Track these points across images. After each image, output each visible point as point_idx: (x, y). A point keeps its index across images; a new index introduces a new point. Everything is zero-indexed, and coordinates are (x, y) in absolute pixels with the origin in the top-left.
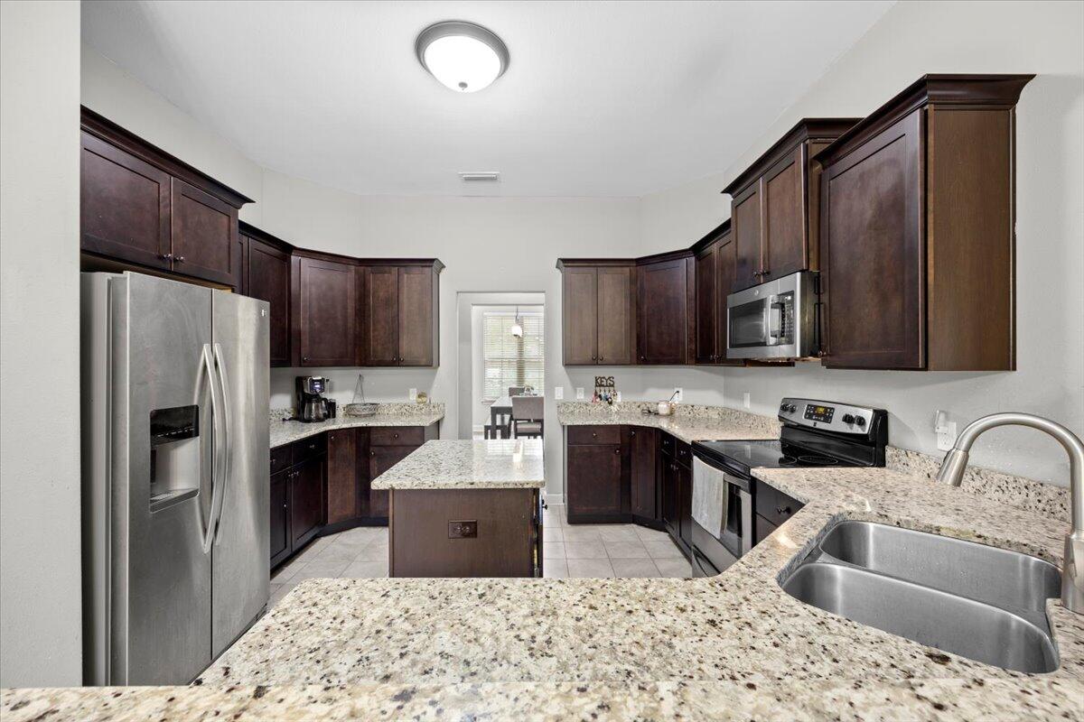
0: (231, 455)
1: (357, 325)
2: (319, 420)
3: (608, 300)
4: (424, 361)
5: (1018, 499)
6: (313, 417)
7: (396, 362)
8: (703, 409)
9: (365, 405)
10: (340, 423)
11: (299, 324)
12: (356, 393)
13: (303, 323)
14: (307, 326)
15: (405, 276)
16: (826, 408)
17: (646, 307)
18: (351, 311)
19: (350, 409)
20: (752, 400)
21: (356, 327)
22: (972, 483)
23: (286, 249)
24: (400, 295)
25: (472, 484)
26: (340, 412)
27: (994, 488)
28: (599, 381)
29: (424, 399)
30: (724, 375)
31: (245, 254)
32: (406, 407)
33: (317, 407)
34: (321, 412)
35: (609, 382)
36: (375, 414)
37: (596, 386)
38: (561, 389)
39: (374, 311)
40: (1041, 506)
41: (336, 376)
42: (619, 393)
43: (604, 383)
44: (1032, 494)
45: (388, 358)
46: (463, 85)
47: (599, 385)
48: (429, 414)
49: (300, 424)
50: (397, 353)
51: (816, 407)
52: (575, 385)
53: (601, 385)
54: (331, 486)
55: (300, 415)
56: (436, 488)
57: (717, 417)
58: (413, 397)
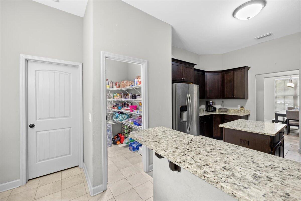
0: (192, 115)
1: (222, 88)
2: (211, 111)
4: (242, 97)
6: (210, 110)
7: (233, 97)
9: (224, 109)
10: (217, 113)
11: (207, 89)
12: (221, 105)
13: (208, 88)
14: (209, 89)
15: (236, 73)
18: (220, 84)
19: (220, 110)
21: (221, 88)
23: (204, 72)
24: (234, 78)
26: (217, 110)
29: (243, 108)
31: (195, 75)
32: (237, 110)
33: (211, 108)
34: (212, 110)
36: (227, 111)
39: (226, 84)
41: (216, 101)
45: (230, 96)
46: (248, 18)
48: (245, 113)
49: (207, 112)
50: (233, 95)
54: (214, 128)
55: (207, 110)
58: (239, 108)
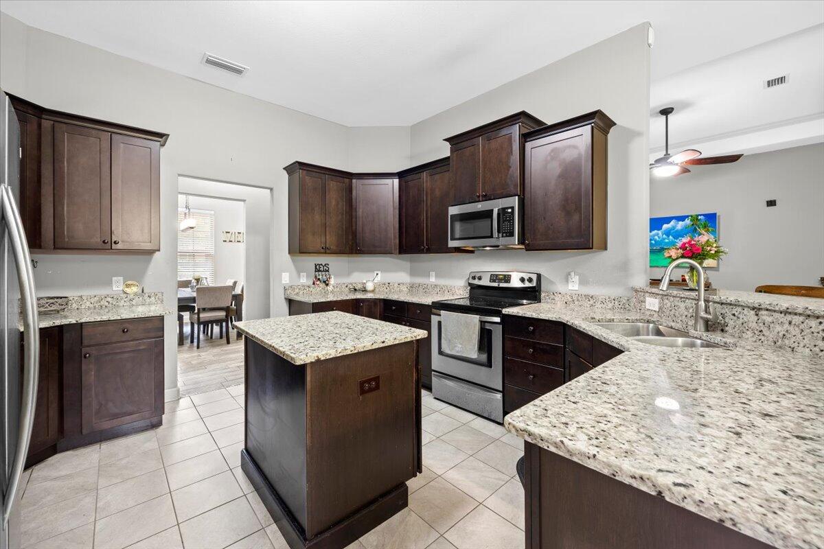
3: (334, 203)
5: (610, 305)
8: (396, 285)
15: (122, 147)
16: (505, 276)
17: (361, 210)
20: (437, 276)
22: (589, 302)
25: (383, 342)
27: (599, 302)
28: (318, 267)
29: (135, 288)
30: (411, 261)
32: (109, 299)
35: (325, 268)
36: (63, 309)
37: (316, 271)
38: (288, 274)
40: (620, 306)
42: (332, 276)
43: (322, 269)
44: (616, 302)
47: (317, 270)
48: (142, 304)
51: (497, 275)
52: (299, 272)
53: (319, 271)
56: (355, 352)
57: (406, 289)
58: (119, 287)
